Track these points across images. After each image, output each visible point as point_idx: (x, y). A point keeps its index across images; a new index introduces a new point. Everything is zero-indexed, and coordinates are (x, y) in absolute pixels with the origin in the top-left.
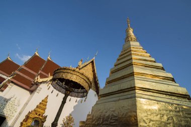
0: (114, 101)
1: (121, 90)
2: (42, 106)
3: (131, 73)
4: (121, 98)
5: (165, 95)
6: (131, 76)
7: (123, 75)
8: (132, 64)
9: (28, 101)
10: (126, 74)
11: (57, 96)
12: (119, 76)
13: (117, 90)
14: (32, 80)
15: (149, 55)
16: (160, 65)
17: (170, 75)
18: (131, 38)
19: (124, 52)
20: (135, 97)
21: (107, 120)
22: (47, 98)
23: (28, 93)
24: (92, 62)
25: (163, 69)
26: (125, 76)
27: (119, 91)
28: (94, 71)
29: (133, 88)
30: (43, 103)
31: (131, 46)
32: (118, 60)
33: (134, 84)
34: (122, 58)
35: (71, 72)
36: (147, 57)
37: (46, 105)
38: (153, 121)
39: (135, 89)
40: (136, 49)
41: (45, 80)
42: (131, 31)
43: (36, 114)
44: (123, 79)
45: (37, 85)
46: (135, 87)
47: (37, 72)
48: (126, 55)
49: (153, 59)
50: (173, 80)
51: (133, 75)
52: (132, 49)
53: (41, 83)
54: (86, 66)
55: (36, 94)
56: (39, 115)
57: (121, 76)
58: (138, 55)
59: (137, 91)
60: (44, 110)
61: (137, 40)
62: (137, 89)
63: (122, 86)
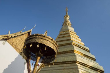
1: (65, 62)
3: (72, 51)
4: (65, 68)
6: (72, 52)
7: (66, 50)
8: (72, 44)
10: (68, 50)
12: (62, 51)
13: (62, 61)
15: (81, 40)
16: (88, 49)
17: (94, 57)
18: (69, 24)
19: (63, 33)
24: (29, 33)
29: (74, 62)
31: (69, 30)
33: (76, 59)
34: (62, 37)
39: (76, 63)
40: (73, 34)
42: (68, 18)
46: (76, 61)
48: (65, 35)
49: (84, 44)
51: (74, 52)
52: (70, 32)
57: (64, 51)
62: (77, 63)
63: (66, 59)
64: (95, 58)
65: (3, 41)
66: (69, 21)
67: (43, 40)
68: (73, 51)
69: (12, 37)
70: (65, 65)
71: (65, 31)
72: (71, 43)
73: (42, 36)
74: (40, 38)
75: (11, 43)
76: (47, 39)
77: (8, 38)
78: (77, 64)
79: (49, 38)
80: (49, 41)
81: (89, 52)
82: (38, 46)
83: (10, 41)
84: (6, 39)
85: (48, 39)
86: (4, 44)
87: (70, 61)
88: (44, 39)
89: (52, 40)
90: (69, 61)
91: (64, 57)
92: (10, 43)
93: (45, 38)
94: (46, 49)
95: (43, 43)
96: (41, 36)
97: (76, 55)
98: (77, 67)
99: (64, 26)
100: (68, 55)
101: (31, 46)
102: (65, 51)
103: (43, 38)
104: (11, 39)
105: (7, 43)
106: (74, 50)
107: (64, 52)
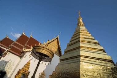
0: (68, 64)
2: (27, 66)
3: (79, 47)
4: (72, 62)
5: (98, 60)
9: (19, 63)
10: (76, 47)
11: (35, 61)
12: (72, 49)
14: (21, 50)
16: (97, 41)
18: (81, 24)
20: (80, 61)
21: (63, 75)
22: (30, 61)
23: (19, 58)
24: (57, 39)
25: (98, 44)
27: (71, 57)
28: (58, 44)
29: (79, 56)
30: (28, 64)
31: (80, 29)
32: (72, 38)
33: (80, 53)
35: (42, 48)
36: (89, 36)
37: (29, 65)
38: (88, 75)
40: (83, 31)
41: (28, 50)
43: (24, 71)
44: (74, 50)
45: (24, 53)
47: (24, 45)
48: (76, 35)
49: (93, 38)
50: (104, 51)
52: (81, 31)
53: (26, 52)
54: (53, 41)
55: (23, 58)
56: (26, 71)
58: (84, 35)
59: (81, 58)
60: (28, 68)
61: (84, 25)
63: (73, 54)
64: (103, 49)
71: (77, 31)
90: (75, 56)
97: (81, 50)
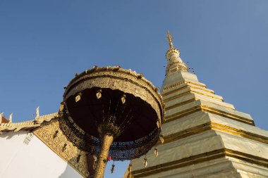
1: (191, 157)
3: (204, 125)
8: (200, 109)
12: (176, 131)
13: (180, 158)
15: (221, 98)
19: (170, 90)
26: (190, 129)
29: (219, 153)
39: (224, 155)
42: (177, 55)
46: (223, 150)
48: (178, 93)
49: (231, 107)
51: (210, 128)
52: (188, 84)
57: (182, 129)
62: (228, 155)
63: (191, 148)
65: (24, 136)
66: (180, 60)
67: (113, 80)
68: (206, 127)
69: (45, 123)
70: (193, 167)
71: (174, 83)
72: (196, 107)
73: (110, 70)
74: (104, 76)
75: (46, 138)
76: (124, 76)
77: (36, 125)
78: (227, 157)
79: (129, 74)
80: (131, 81)
81: (253, 124)
82: (99, 95)
83: (41, 134)
84: (31, 130)
85: (129, 77)
86: (27, 141)
87: (206, 154)
88: (115, 78)
89: (139, 78)
90: (202, 152)
91: (184, 147)
92: (41, 138)
93: (118, 75)
94: (124, 101)
95: (114, 88)
96: (105, 70)
97: (218, 133)
98: (231, 164)
99: (170, 73)
100: (195, 138)
101: (78, 98)
102: (186, 131)
103: (112, 74)
104: (44, 128)
105: (34, 139)
106: (209, 123)
107: (183, 132)
